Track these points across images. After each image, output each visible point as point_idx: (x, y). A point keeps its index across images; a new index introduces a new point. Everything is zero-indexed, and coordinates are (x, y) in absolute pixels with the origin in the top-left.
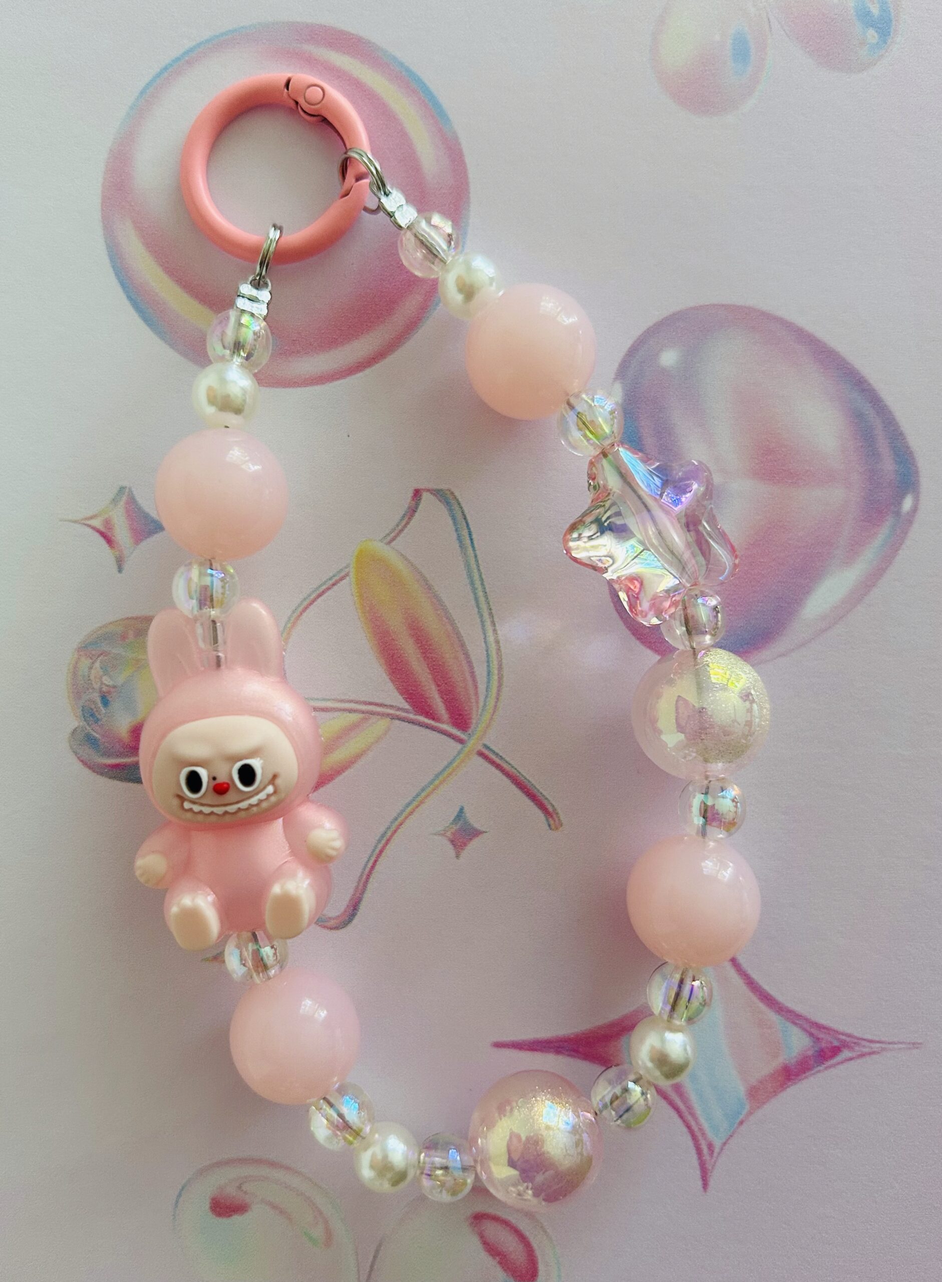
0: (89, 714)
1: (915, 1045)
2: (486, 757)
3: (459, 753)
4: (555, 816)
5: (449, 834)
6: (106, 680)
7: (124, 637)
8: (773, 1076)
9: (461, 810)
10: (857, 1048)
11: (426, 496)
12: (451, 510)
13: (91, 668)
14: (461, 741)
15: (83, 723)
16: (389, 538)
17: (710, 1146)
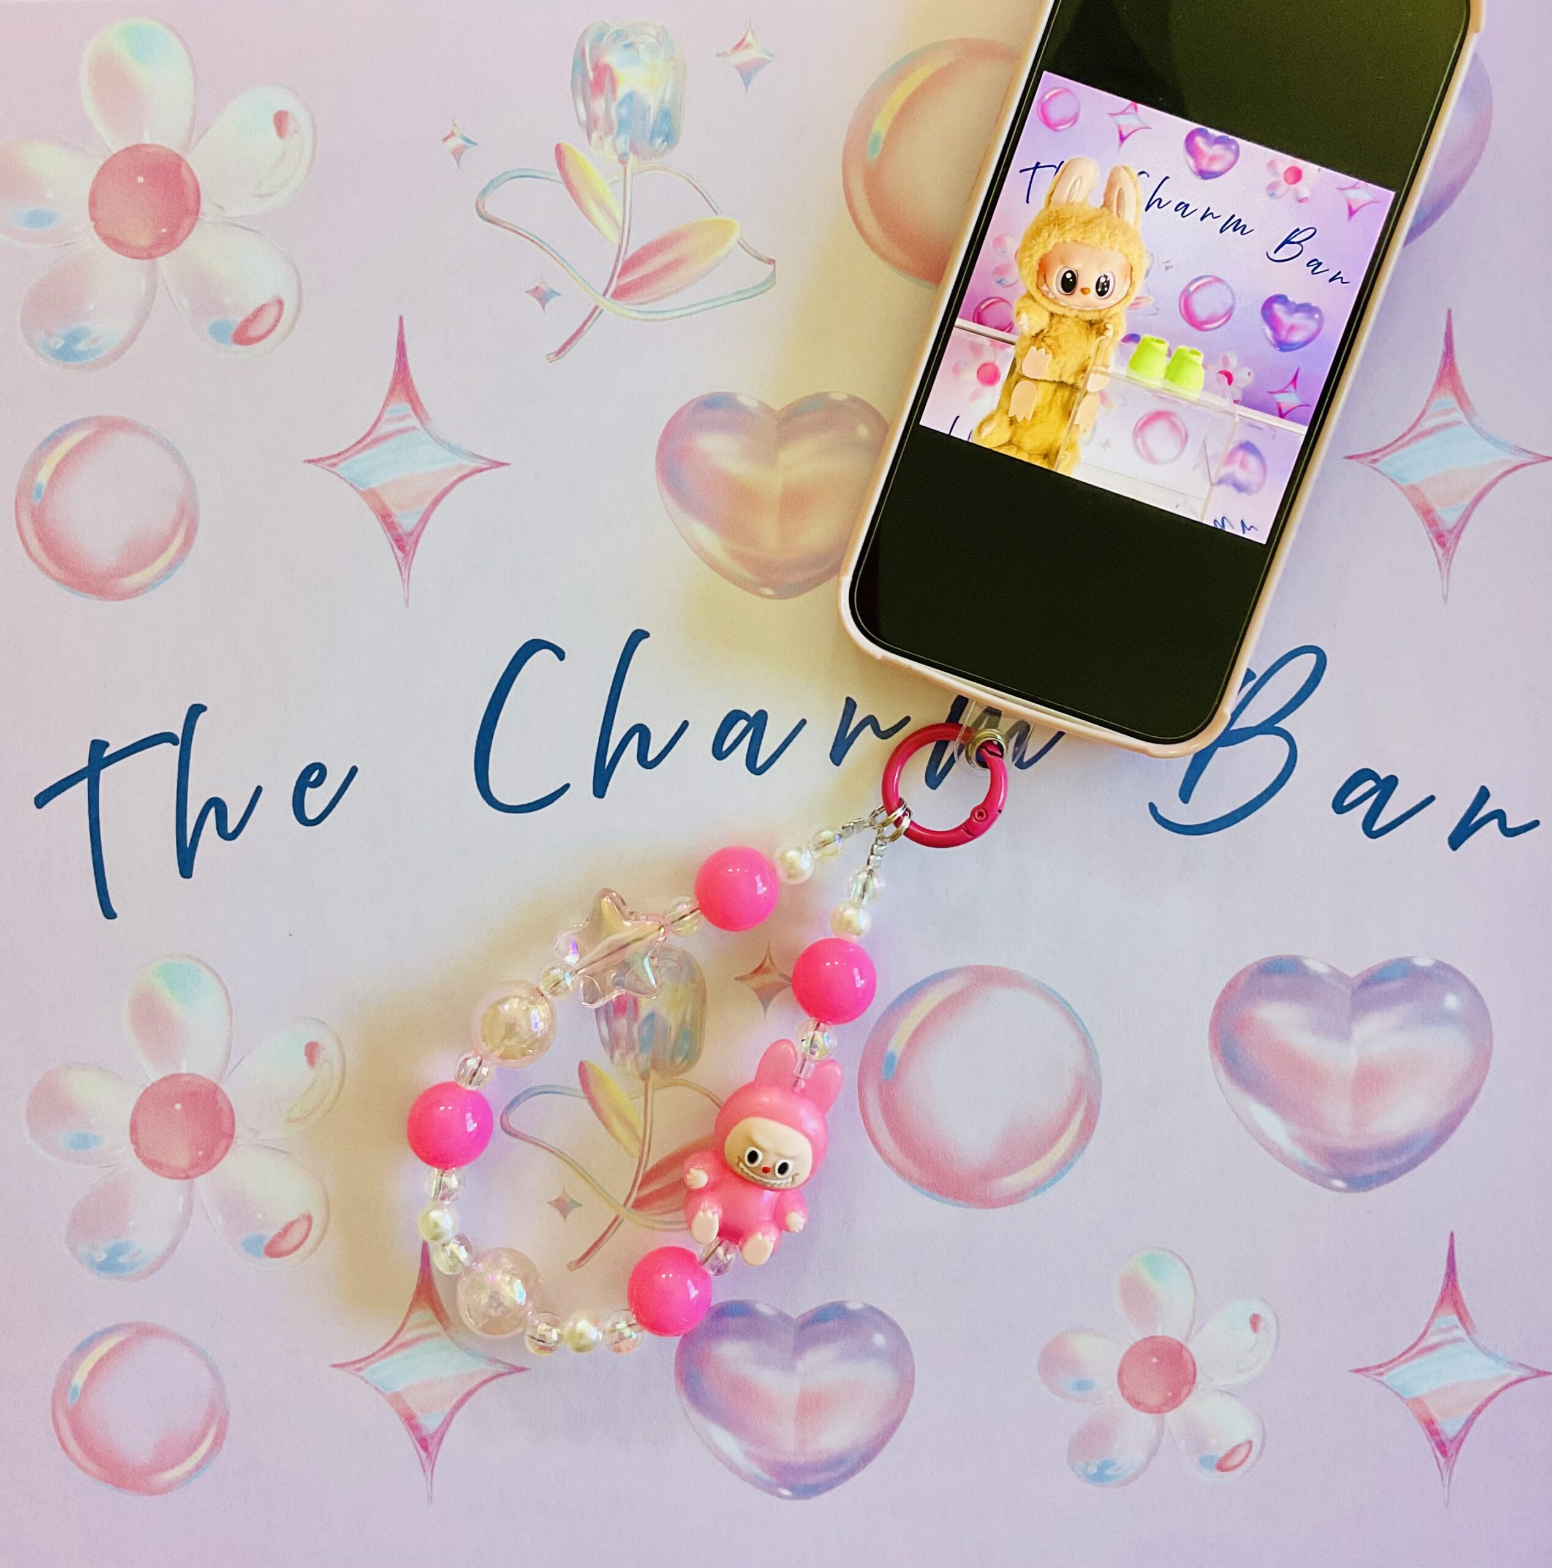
0: (619, 35)
1: (407, 602)
2: (594, 310)
3: (596, 292)
4: (557, 357)
5: (542, 286)
6: (641, 48)
7: (672, 58)
8: (384, 506)
9: (559, 294)
10: (404, 563)
11: (770, 267)
12: (762, 284)
13: (650, 35)
14: (605, 294)
15: (612, 31)
16: (741, 242)
17: (335, 465)
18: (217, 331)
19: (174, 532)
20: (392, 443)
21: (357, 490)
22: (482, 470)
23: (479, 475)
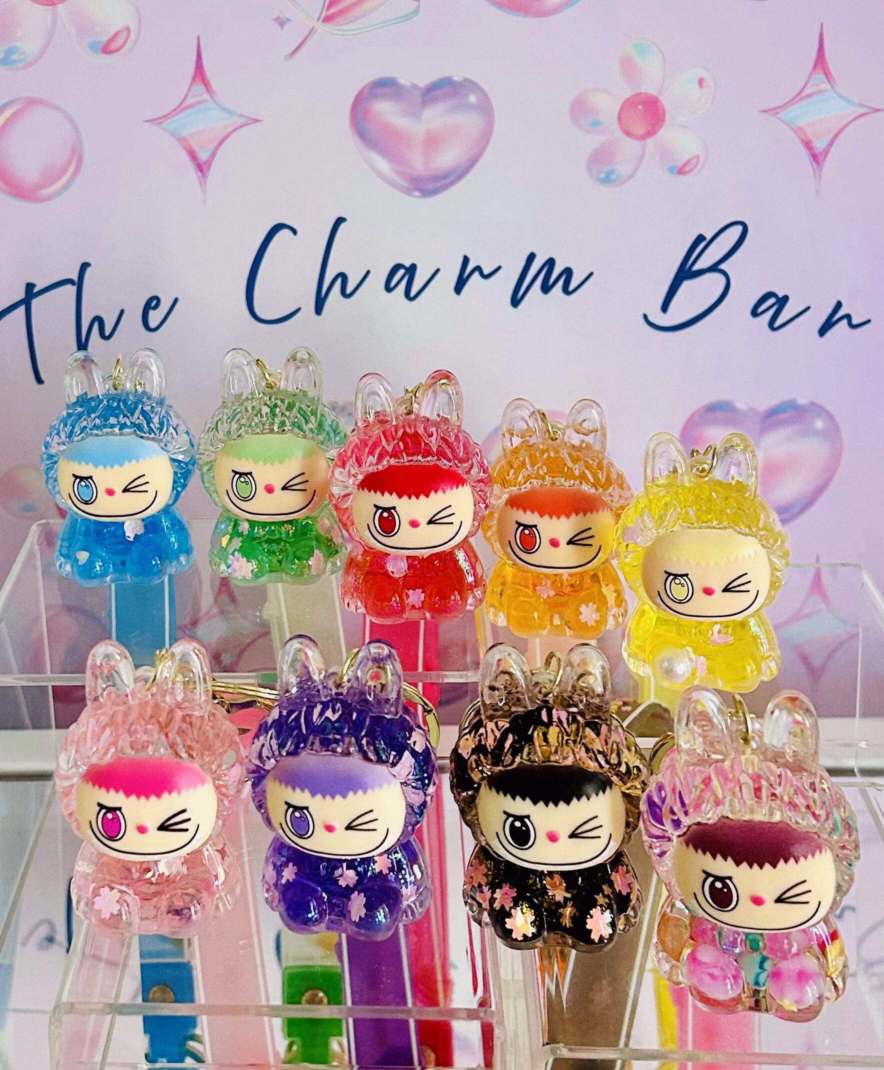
18: (93, 46)
19: (69, 164)
20: (195, 109)
21: (174, 137)
22: (246, 125)
23: (245, 128)
